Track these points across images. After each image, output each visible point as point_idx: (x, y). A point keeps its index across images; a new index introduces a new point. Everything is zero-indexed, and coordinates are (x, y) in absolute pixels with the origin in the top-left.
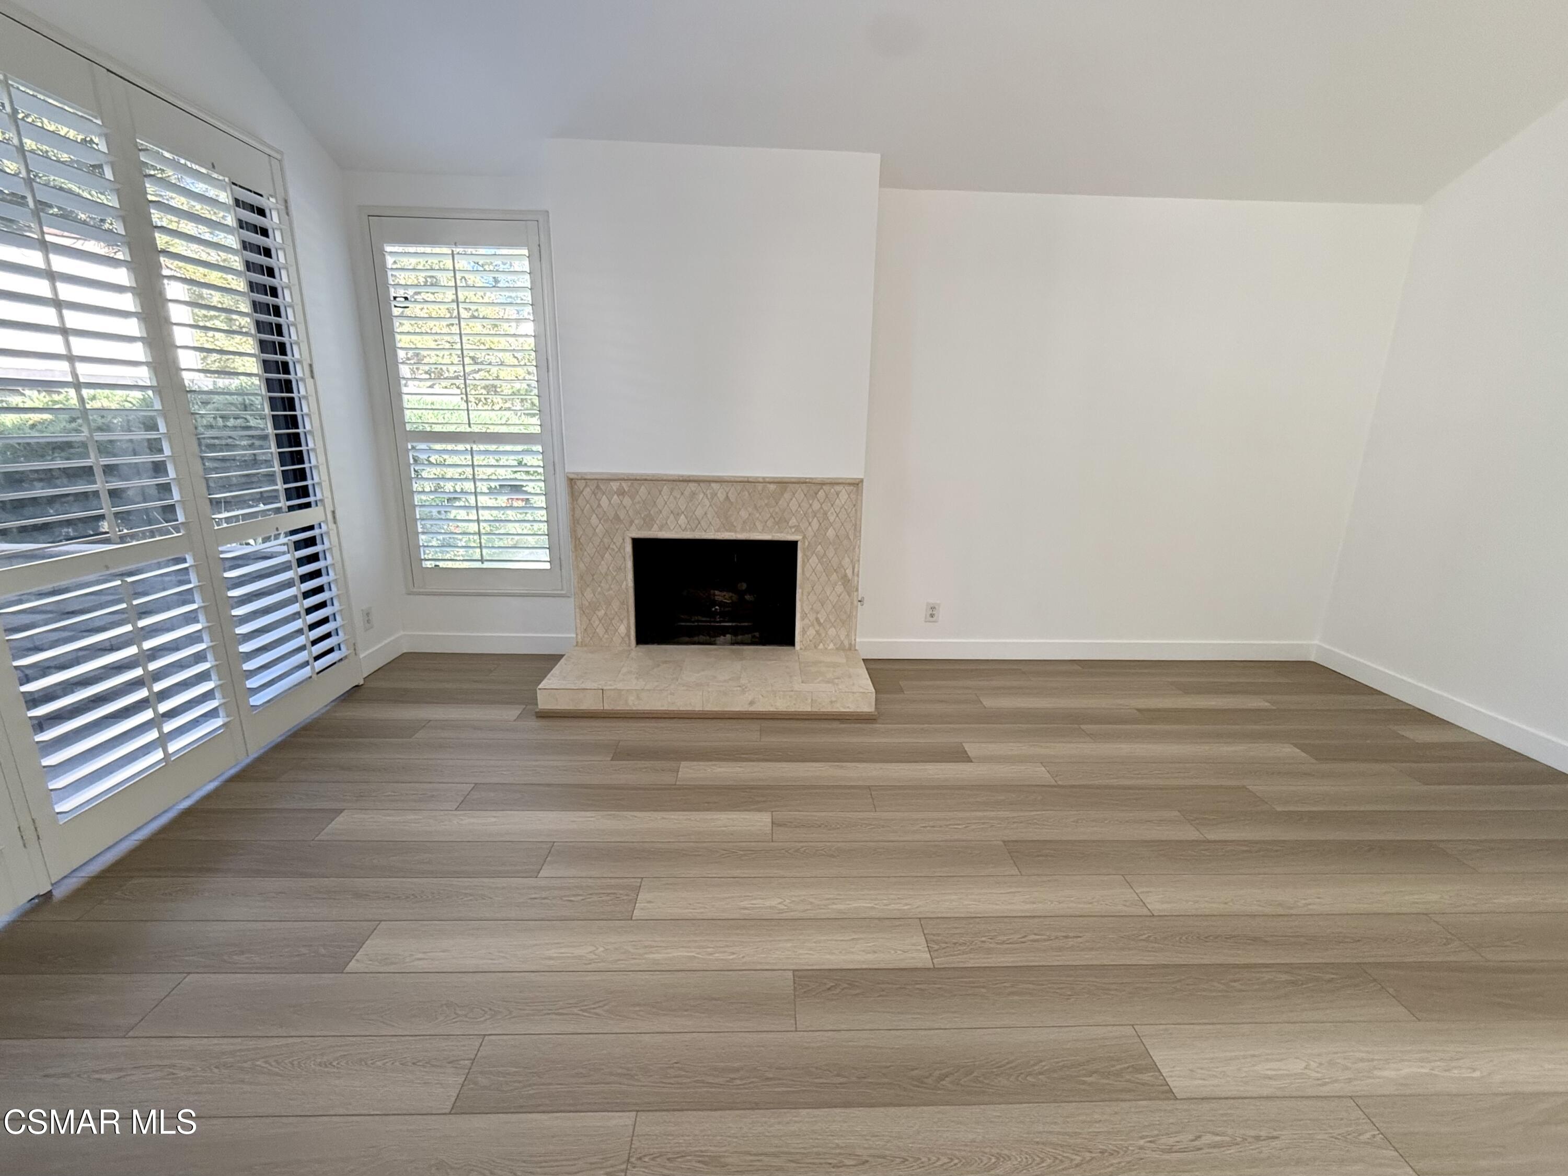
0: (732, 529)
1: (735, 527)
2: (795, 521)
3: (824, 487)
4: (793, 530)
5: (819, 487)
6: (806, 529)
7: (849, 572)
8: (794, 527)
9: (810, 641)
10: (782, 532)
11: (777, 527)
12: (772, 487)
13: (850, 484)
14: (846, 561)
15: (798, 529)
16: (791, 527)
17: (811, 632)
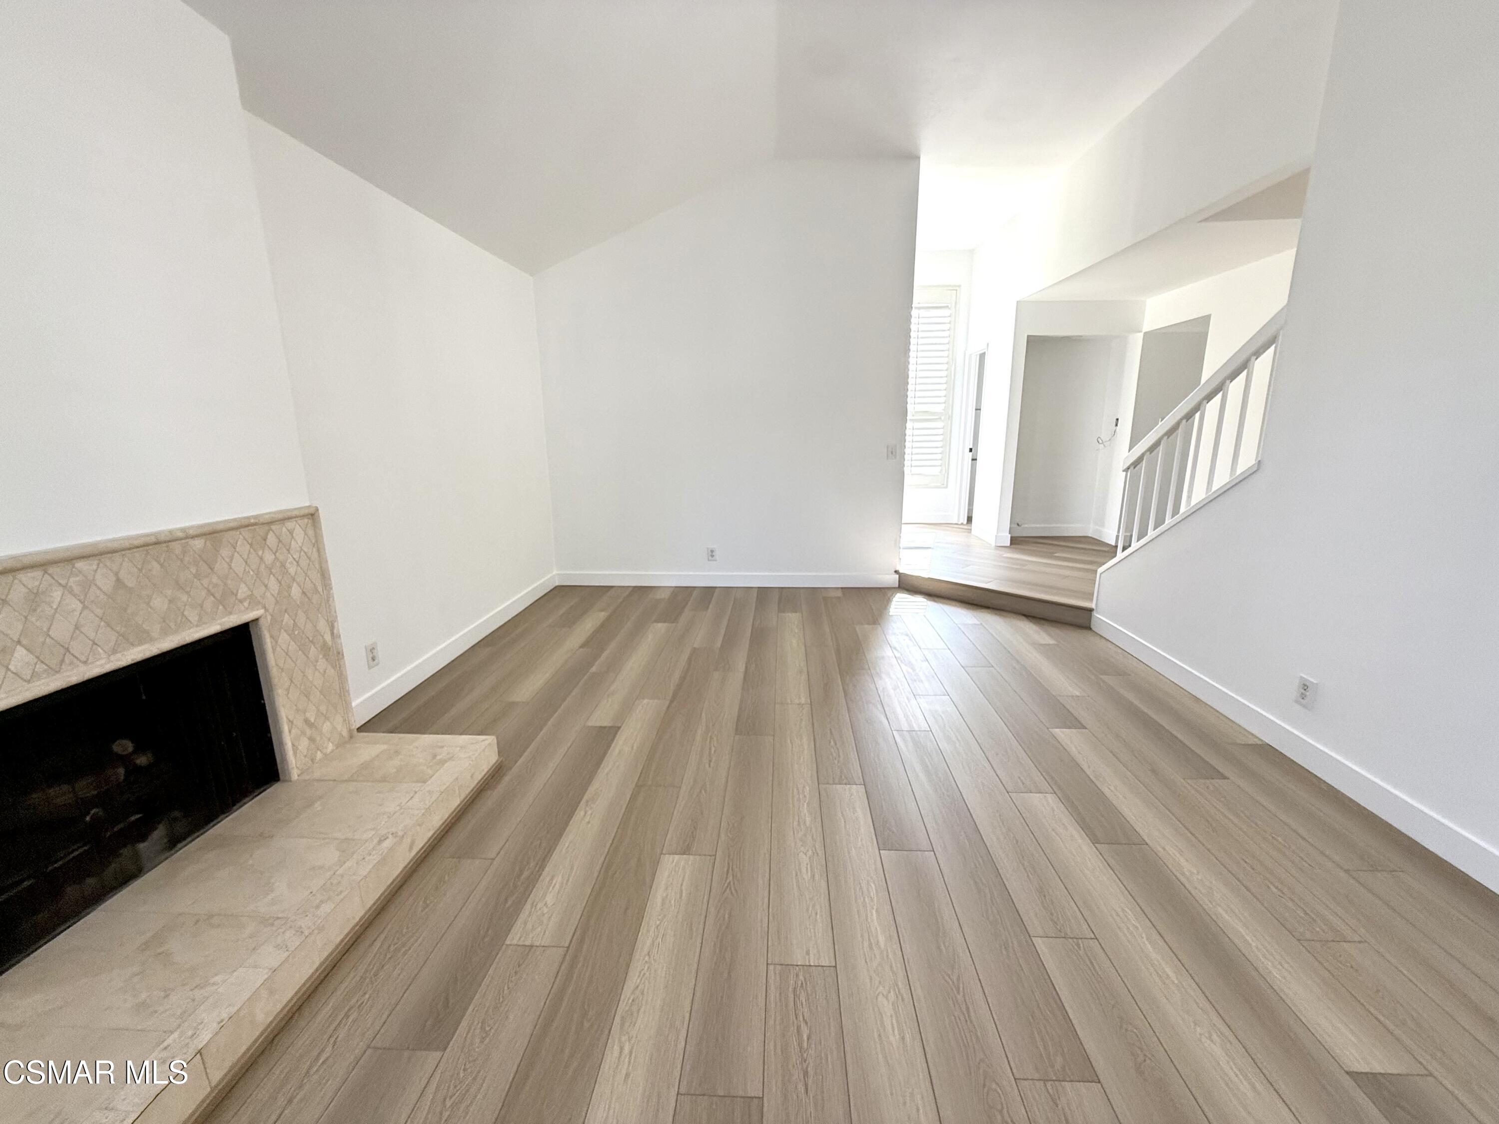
0: (144, 637)
1: (147, 632)
2: (246, 589)
3: (273, 527)
4: (246, 604)
5: (267, 528)
6: (263, 596)
7: (328, 638)
8: (245, 599)
9: (305, 756)
10: (231, 613)
11: (221, 607)
12: (198, 544)
13: (304, 516)
14: (322, 625)
15: (253, 601)
16: (241, 601)
17: (304, 744)
